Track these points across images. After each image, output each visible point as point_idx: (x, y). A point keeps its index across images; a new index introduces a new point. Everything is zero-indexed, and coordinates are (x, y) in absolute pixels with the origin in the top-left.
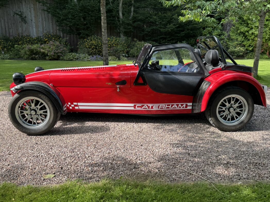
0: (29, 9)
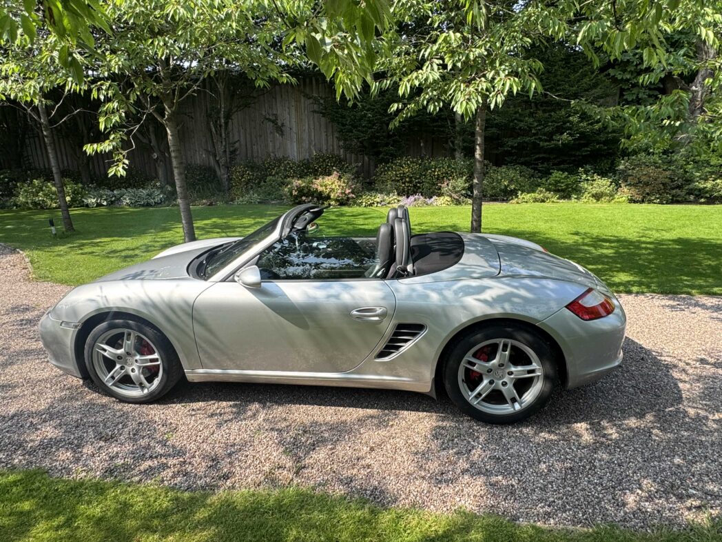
0: (287, 110)
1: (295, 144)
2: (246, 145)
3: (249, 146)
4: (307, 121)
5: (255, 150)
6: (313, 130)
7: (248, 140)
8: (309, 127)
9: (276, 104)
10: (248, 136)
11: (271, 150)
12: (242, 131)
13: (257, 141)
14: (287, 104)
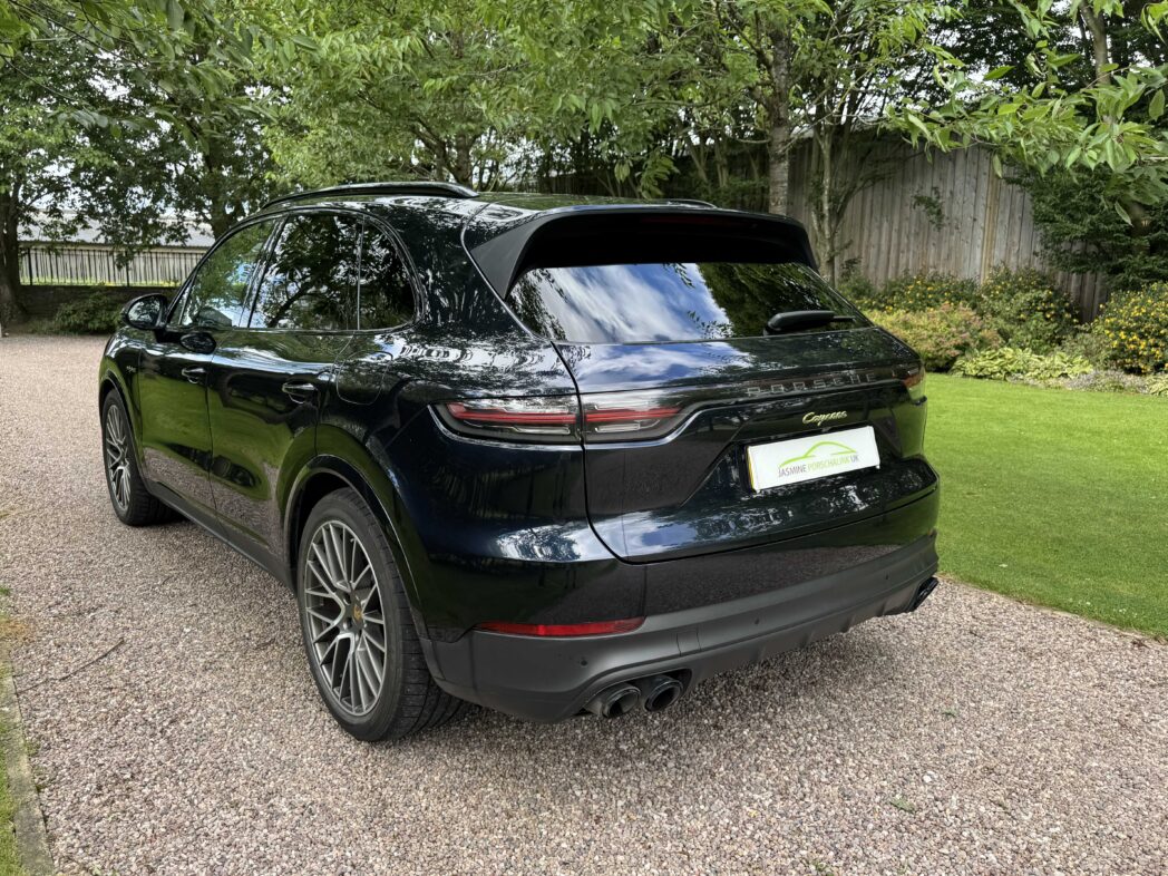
0: (973, 181)
1: (978, 251)
2: (889, 253)
3: (893, 255)
4: (1008, 202)
5: (903, 261)
6: (1018, 222)
7: (894, 241)
8: (1012, 215)
9: (954, 172)
10: (894, 234)
11: (931, 263)
12: (885, 225)
13: (908, 245)
14: (974, 172)
